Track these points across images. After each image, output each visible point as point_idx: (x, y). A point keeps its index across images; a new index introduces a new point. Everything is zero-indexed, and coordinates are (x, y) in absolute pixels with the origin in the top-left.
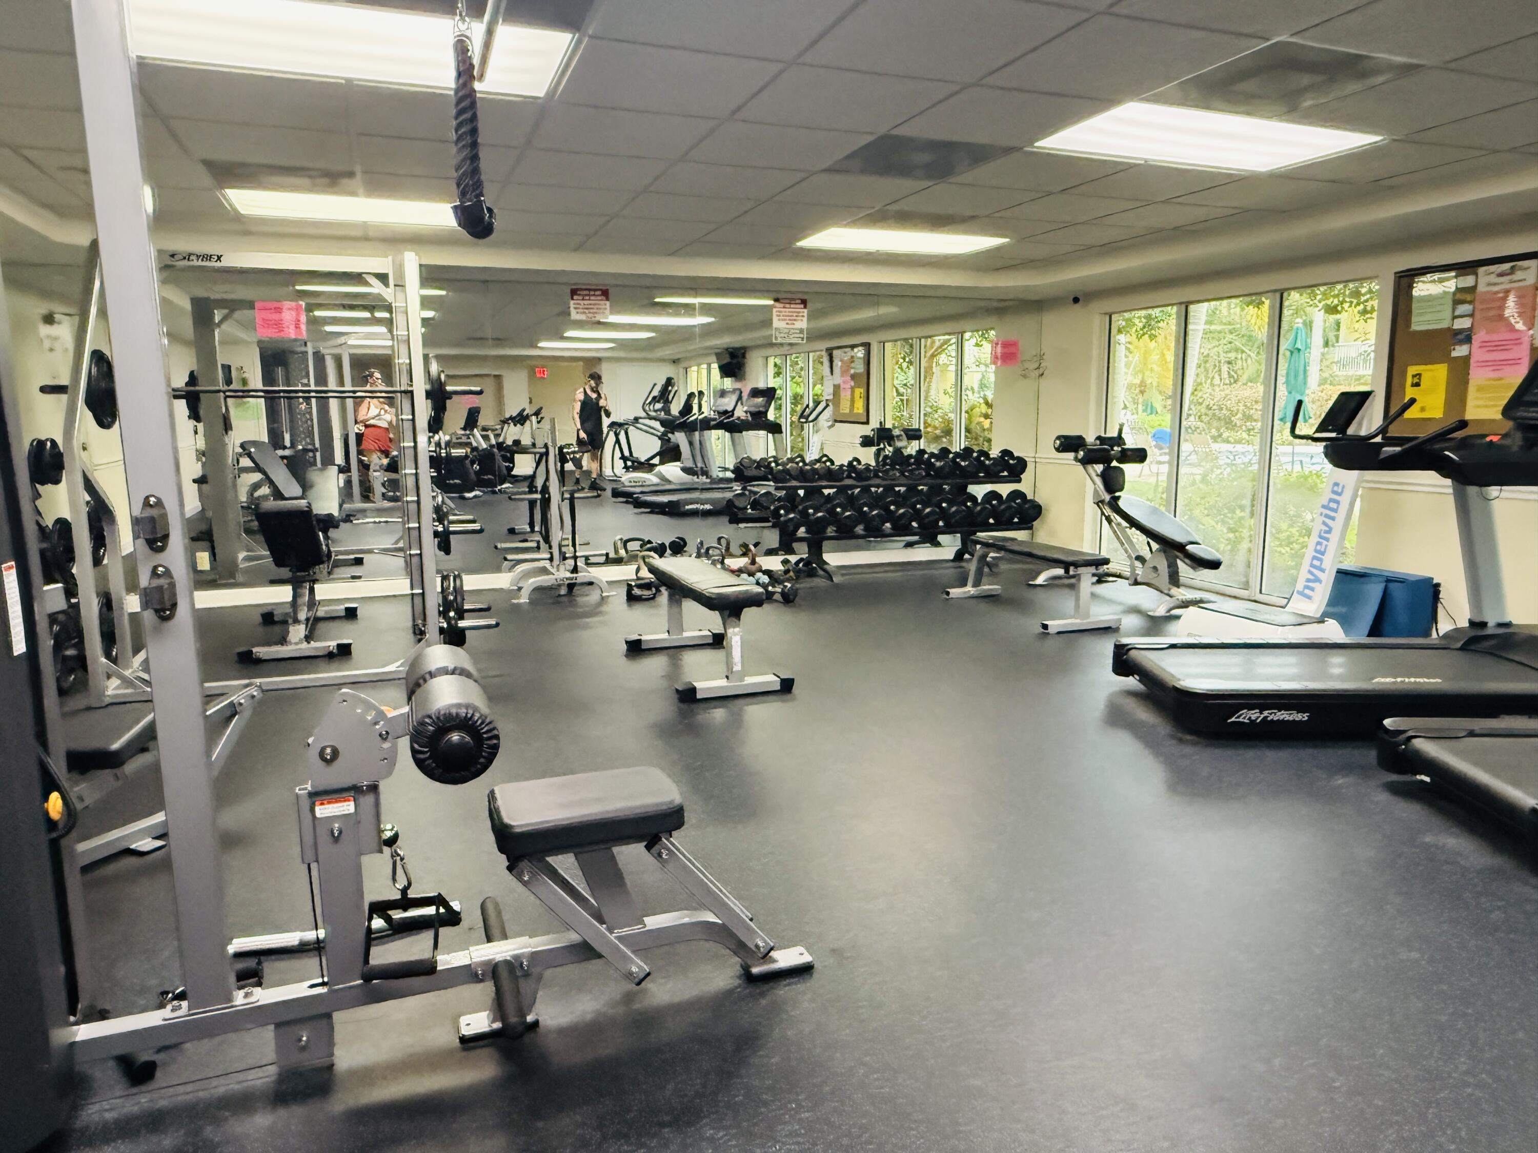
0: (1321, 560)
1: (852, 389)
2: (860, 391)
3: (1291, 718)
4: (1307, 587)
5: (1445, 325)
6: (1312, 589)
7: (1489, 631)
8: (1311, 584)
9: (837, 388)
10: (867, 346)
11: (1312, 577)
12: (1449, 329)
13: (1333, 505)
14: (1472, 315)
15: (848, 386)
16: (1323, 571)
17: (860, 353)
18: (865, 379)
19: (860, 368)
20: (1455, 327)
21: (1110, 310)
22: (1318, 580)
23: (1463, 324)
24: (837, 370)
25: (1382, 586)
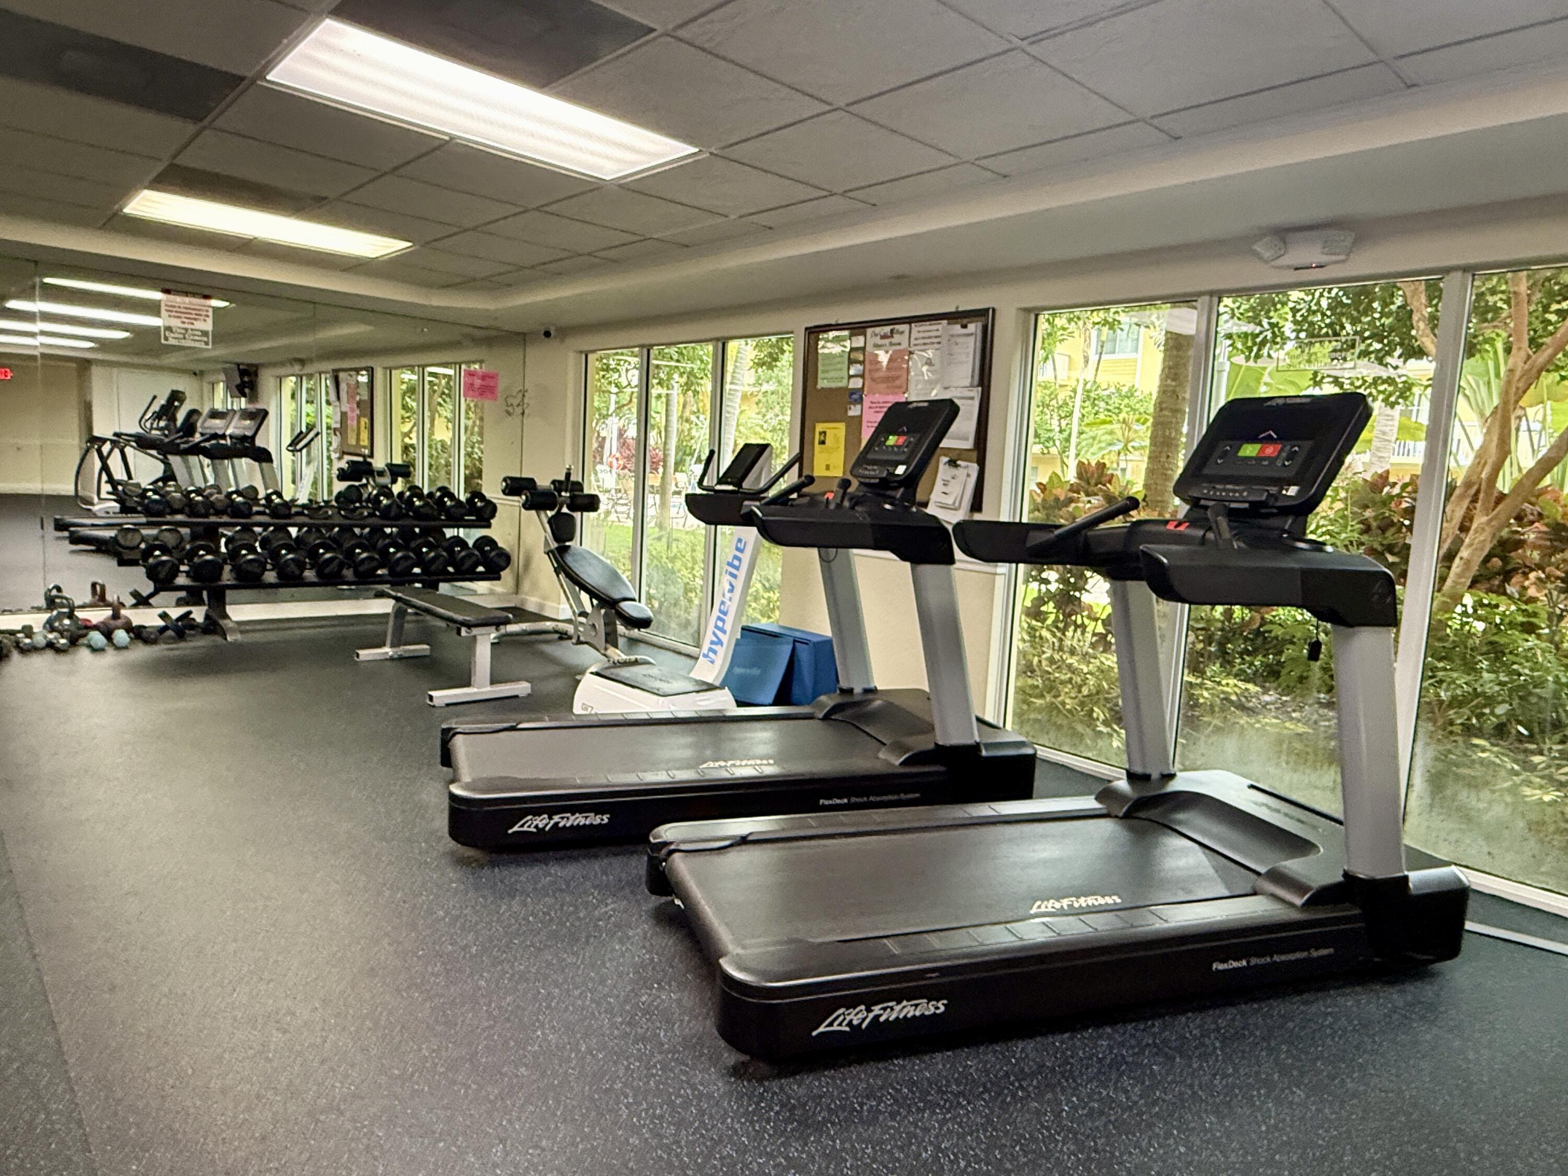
0: (723, 621)
1: (359, 417)
2: (364, 421)
3: (588, 822)
4: (711, 650)
5: (843, 384)
6: (715, 652)
7: (857, 698)
8: (713, 647)
9: (344, 415)
10: (371, 372)
11: (715, 639)
12: (845, 389)
13: (736, 563)
14: (862, 376)
15: (355, 415)
16: (724, 632)
17: (363, 379)
18: (368, 408)
19: (365, 396)
20: (851, 386)
21: (585, 348)
22: (720, 642)
23: (856, 383)
24: (343, 395)
25: (790, 647)
